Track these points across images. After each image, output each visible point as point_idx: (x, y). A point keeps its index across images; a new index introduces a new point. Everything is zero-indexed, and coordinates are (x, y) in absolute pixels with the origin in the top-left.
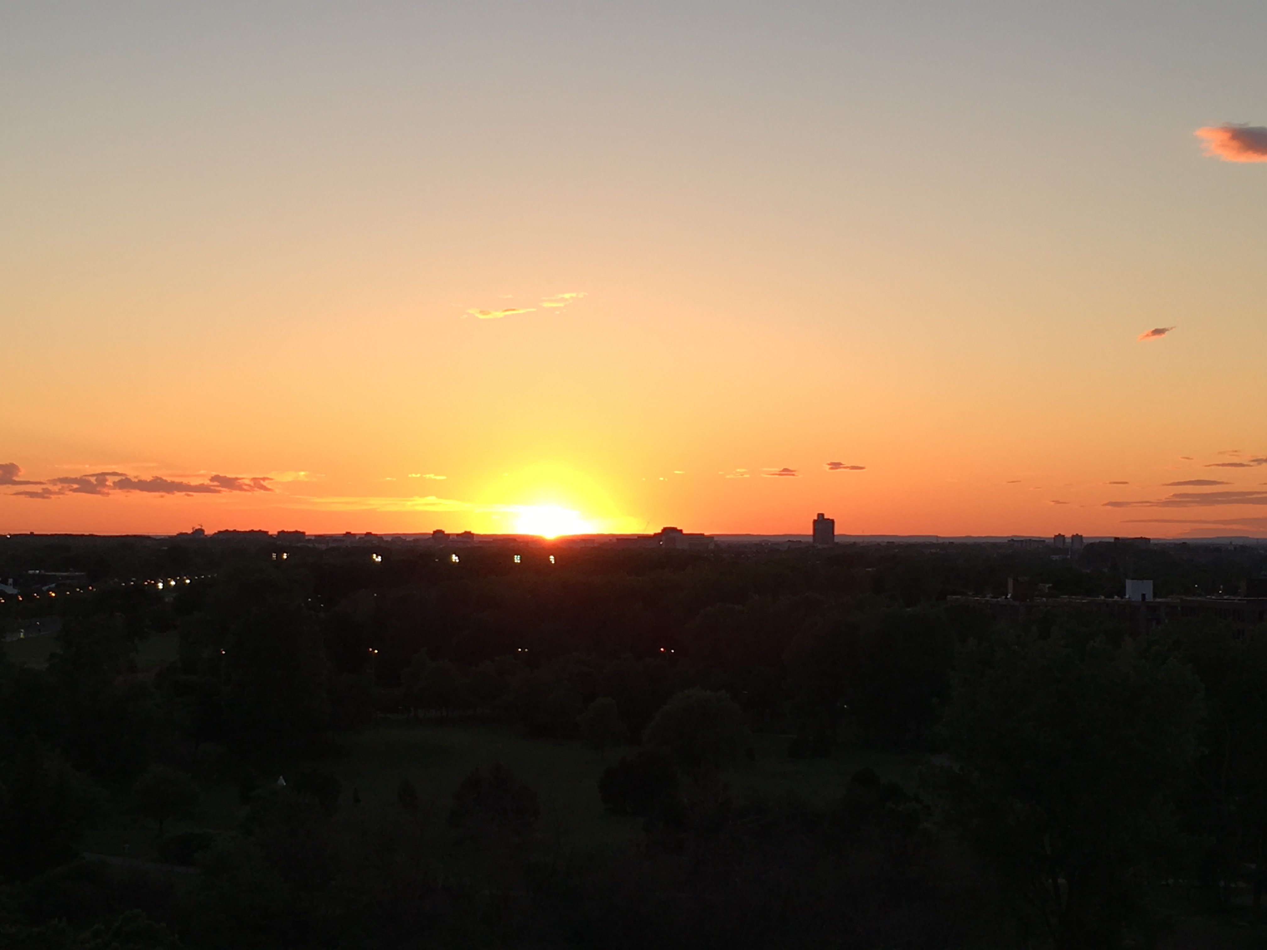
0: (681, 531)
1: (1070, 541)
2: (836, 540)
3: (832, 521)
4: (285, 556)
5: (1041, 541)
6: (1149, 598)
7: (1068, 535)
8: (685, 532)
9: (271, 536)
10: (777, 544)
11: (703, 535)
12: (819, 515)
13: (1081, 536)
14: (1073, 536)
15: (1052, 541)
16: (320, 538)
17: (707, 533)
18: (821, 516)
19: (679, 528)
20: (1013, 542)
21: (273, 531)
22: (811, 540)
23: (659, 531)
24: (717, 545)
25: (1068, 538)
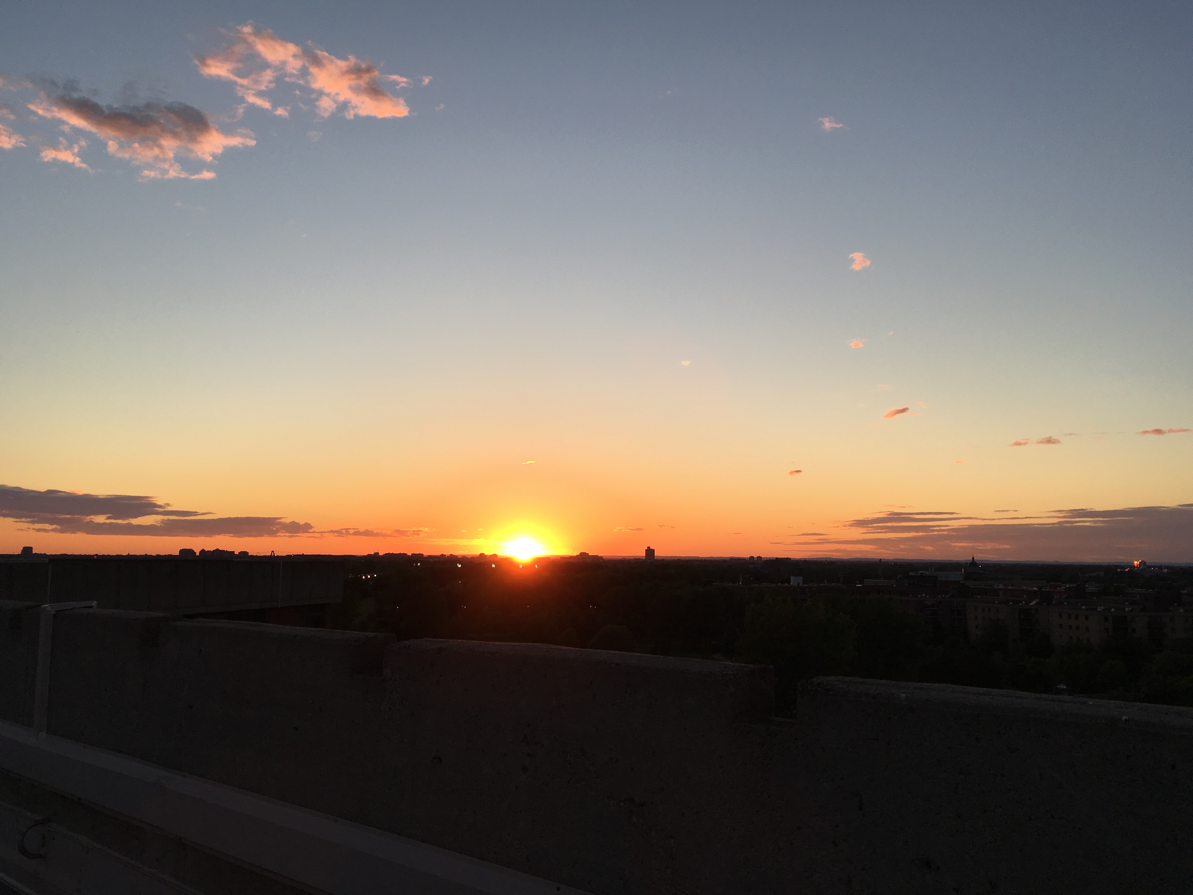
0: (588, 554)
1: (756, 559)
2: (655, 558)
3: (654, 550)
4: (419, 564)
5: (744, 559)
6: (801, 585)
7: (755, 556)
8: (590, 554)
9: (409, 555)
10: (631, 560)
11: (598, 556)
12: (648, 547)
13: (761, 557)
14: (758, 557)
15: (749, 559)
16: (430, 557)
17: (599, 555)
18: (649, 548)
19: (587, 553)
20: (732, 560)
21: (409, 554)
22: (645, 558)
23: (579, 554)
24: (603, 560)
25: (756, 558)
